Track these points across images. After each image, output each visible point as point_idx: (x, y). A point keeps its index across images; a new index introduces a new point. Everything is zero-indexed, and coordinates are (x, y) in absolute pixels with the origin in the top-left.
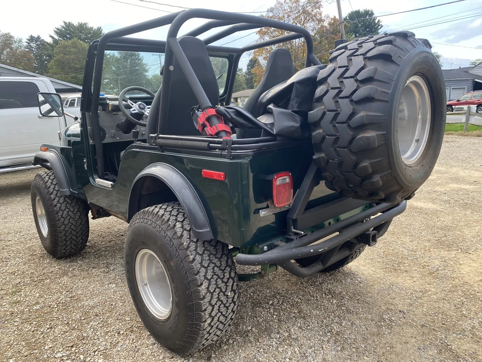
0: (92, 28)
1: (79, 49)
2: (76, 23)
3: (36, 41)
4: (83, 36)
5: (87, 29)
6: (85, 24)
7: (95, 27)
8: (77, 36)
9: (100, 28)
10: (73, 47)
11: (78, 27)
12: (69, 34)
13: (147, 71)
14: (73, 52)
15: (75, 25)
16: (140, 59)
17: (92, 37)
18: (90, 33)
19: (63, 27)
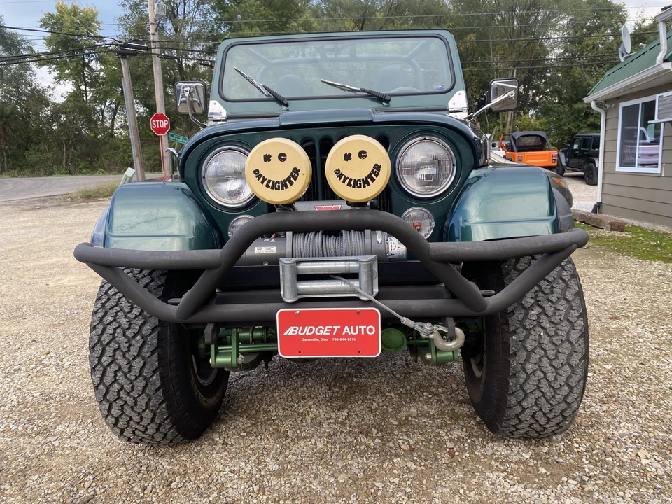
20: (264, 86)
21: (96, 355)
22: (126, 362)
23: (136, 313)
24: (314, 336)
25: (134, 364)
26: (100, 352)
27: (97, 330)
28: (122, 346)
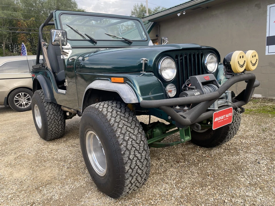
20: (85, 34)
21: (127, 156)
22: (140, 155)
23: (136, 132)
24: (221, 120)
25: (143, 154)
26: (128, 154)
27: (124, 144)
28: (137, 148)
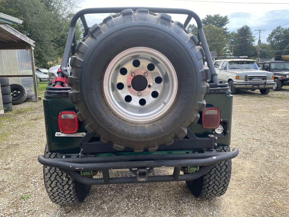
0: (222, 17)
1: (211, 30)
2: (213, 15)
3: (192, 27)
4: (216, 22)
5: (219, 18)
6: (218, 15)
7: (224, 16)
8: (212, 23)
9: (227, 16)
10: (208, 29)
11: (214, 18)
12: (208, 22)
13: (254, 41)
14: (208, 32)
15: (212, 16)
16: (250, 34)
17: (221, 22)
18: (220, 20)
19: (206, 18)
